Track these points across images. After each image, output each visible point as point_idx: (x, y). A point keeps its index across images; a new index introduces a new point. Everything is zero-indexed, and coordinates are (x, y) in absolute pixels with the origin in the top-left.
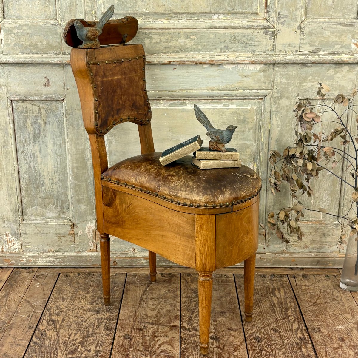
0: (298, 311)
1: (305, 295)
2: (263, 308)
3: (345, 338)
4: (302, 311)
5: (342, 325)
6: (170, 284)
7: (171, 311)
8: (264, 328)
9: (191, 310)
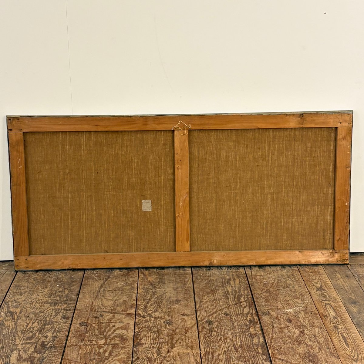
0: (251, 297)
1: (259, 284)
2: (217, 296)
3: (293, 319)
4: (254, 298)
5: (291, 308)
6: (128, 278)
7: (128, 301)
8: (216, 312)
9: (147, 299)
